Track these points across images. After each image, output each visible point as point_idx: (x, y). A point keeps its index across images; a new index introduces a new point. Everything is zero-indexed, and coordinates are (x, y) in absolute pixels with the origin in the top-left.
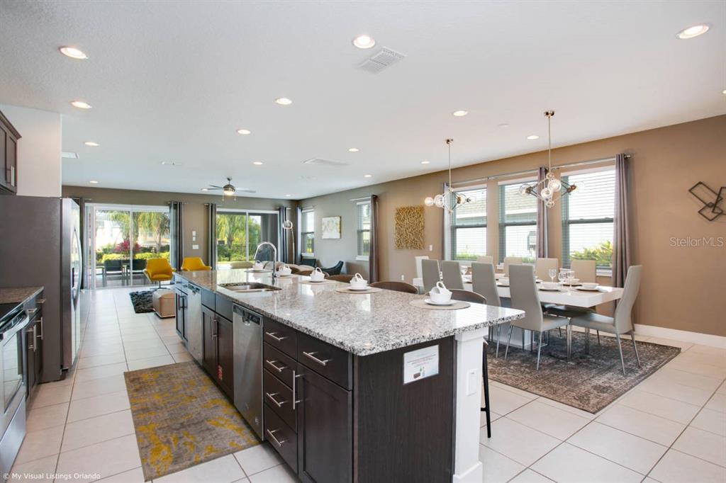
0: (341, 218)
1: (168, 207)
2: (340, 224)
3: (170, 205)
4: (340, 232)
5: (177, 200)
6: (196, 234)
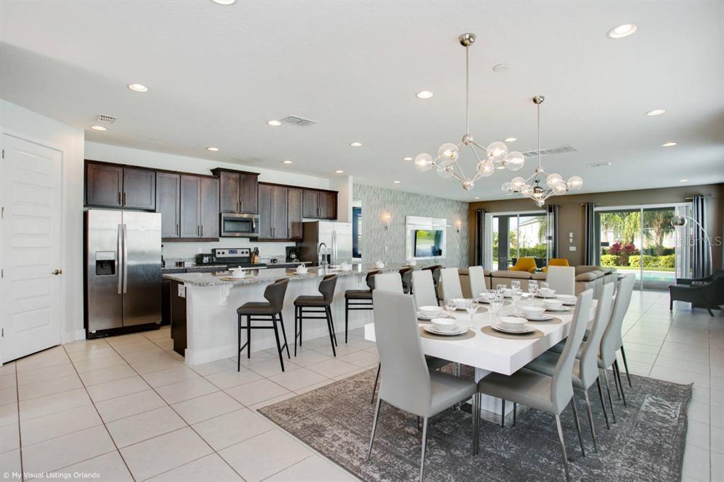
6: (573, 235)
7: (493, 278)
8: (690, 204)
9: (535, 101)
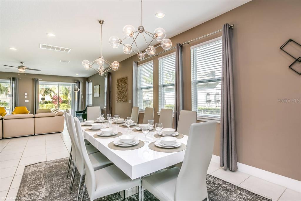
0: (99, 85)
1: (10, 80)
2: (99, 89)
3: (10, 79)
4: (99, 93)
5: (14, 76)
6: (27, 94)
7: (35, 118)
8: (76, 83)
9: (100, 22)
